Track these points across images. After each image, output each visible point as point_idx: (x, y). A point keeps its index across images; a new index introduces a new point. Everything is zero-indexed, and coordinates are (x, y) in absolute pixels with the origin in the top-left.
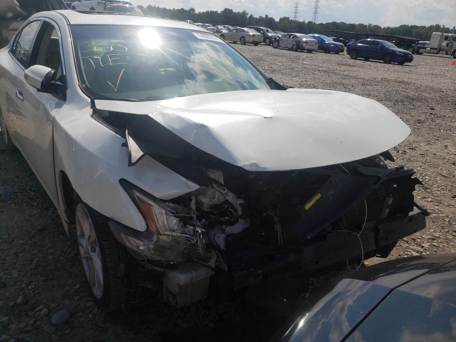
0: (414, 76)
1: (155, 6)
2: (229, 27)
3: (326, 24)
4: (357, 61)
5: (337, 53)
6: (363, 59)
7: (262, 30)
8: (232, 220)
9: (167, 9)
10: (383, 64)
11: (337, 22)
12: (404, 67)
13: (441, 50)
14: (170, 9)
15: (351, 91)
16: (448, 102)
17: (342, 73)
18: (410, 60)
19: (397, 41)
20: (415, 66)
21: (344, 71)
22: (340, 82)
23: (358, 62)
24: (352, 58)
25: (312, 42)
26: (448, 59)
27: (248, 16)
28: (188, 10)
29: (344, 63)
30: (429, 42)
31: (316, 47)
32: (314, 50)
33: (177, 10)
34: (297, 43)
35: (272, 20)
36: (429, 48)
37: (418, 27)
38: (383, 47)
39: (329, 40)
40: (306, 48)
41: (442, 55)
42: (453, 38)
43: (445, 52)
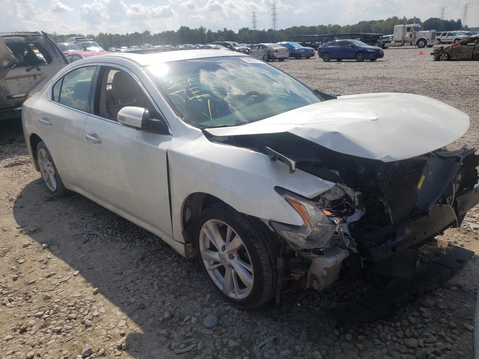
0: (391, 71)
1: (107, 33)
2: (191, 46)
3: (286, 29)
4: (331, 63)
5: (308, 58)
6: (336, 60)
7: (228, 44)
8: (350, 211)
9: (120, 35)
10: (357, 63)
11: (297, 26)
12: (377, 63)
13: (405, 41)
14: (123, 35)
15: (341, 93)
16: (434, 91)
17: (323, 77)
18: (381, 56)
19: (362, 38)
20: (387, 61)
21: (325, 75)
22: (327, 87)
23: (333, 64)
24: (325, 61)
25: (282, 50)
26: (414, 49)
27: (206, 32)
28: (142, 34)
29: (320, 67)
30: (392, 35)
31: (287, 55)
32: (286, 58)
33: (131, 34)
34: (267, 53)
35: (231, 32)
36: (394, 42)
37: (377, 21)
38: (353, 46)
39: (297, 46)
40: (277, 57)
41: (406, 47)
42: (415, 28)
43: (410, 43)
